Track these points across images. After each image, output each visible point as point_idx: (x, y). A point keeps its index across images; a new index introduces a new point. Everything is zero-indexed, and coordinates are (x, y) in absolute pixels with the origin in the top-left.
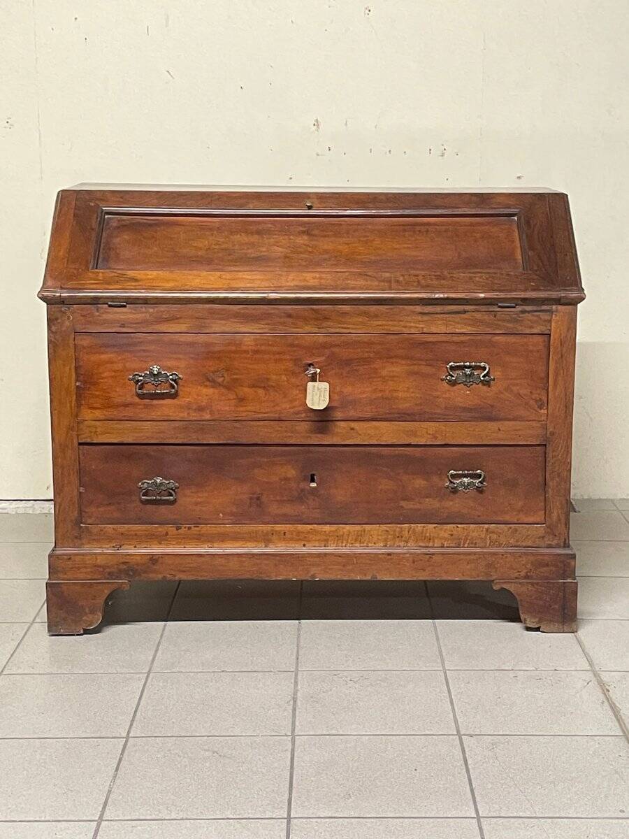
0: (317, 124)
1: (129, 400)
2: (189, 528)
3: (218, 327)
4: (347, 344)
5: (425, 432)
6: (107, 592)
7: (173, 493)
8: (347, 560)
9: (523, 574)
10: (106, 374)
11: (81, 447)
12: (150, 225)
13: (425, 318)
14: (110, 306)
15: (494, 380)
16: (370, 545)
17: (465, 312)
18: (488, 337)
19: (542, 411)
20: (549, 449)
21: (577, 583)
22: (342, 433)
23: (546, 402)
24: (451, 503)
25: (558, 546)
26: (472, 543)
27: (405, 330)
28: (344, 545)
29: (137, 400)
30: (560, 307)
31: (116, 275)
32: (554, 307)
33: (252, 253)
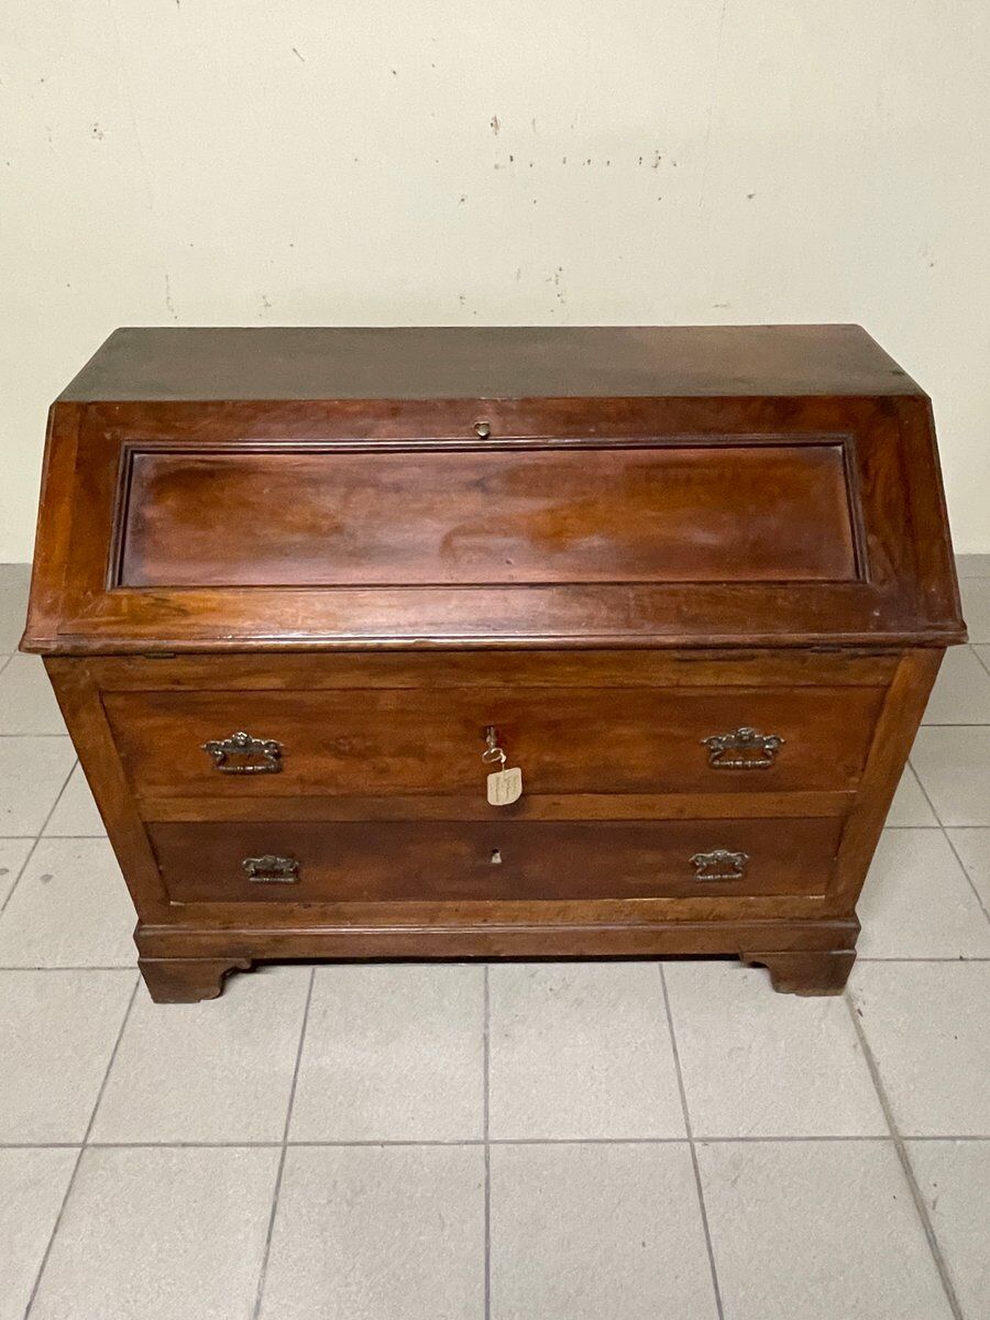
0: (495, 124)
1: (207, 774)
2: (322, 906)
3: (333, 682)
4: (550, 702)
5: (667, 805)
6: (221, 970)
8: (543, 937)
10: (162, 743)
11: (148, 825)
12: (211, 474)
13: (685, 666)
14: (150, 657)
15: (784, 743)
18: (786, 690)
19: (852, 779)
20: (851, 821)
21: (855, 954)
23: (861, 767)
25: (838, 918)
26: (719, 916)
27: (649, 683)
28: (540, 920)
30: (915, 651)
31: (153, 601)
32: (906, 651)
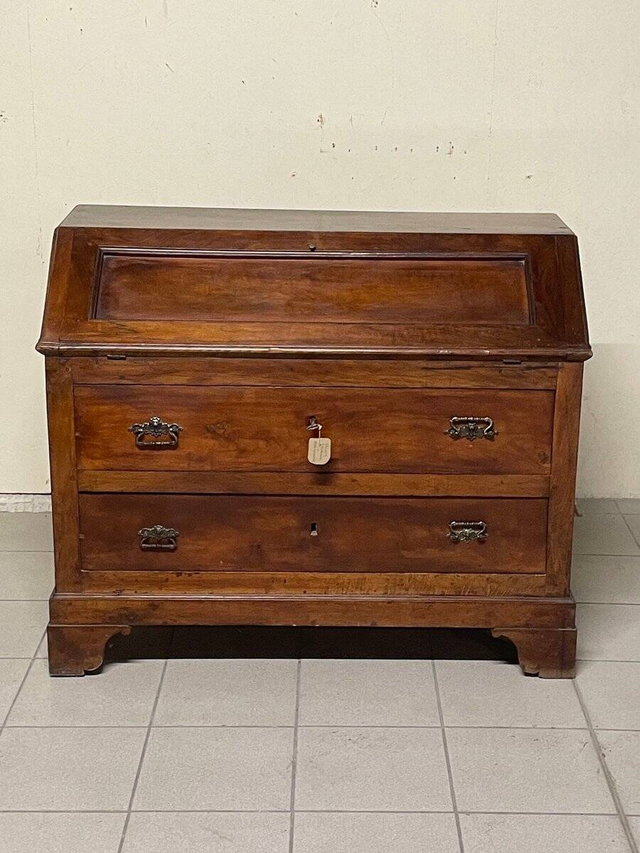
0: (321, 119)
1: (129, 450)
2: (190, 575)
3: (218, 380)
4: (349, 398)
5: (428, 484)
6: (108, 636)
7: (173, 541)
8: (346, 607)
9: (522, 622)
10: (106, 425)
11: (81, 495)
13: (429, 373)
14: (109, 358)
15: (497, 434)
16: (370, 592)
17: (469, 368)
18: (492, 393)
19: (545, 465)
20: (552, 502)
21: (576, 632)
22: (343, 484)
23: (549, 455)
24: (452, 553)
25: (558, 596)
26: (472, 592)
27: (408, 385)
28: (344, 592)
29: (137, 450)
30: (565, 364)
31: (116, 326)
32: (560, 364)
33: (254, 299)
